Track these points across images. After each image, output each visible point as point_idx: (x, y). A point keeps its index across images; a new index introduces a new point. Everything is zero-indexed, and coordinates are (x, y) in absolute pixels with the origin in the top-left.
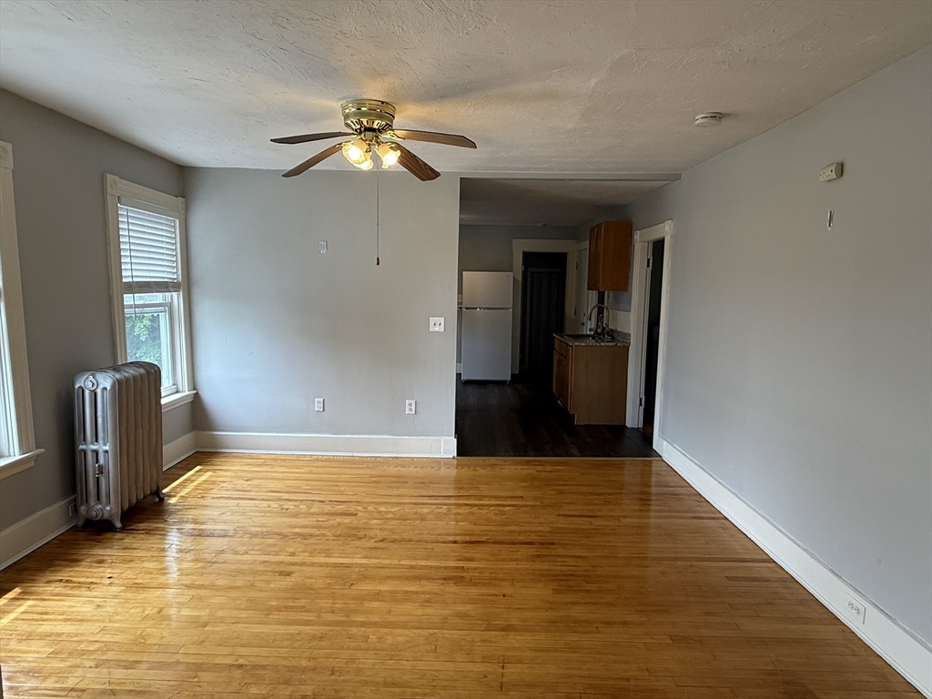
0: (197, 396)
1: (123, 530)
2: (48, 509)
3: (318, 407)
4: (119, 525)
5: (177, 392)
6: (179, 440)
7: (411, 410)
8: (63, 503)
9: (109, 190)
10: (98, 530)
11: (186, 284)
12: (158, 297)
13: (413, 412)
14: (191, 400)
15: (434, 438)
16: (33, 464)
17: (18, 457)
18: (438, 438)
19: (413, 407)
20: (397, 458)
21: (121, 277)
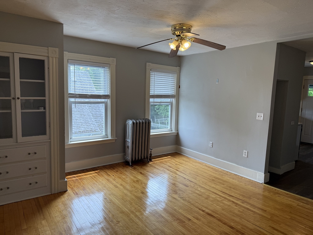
0: (178, 133)
1: (132, 166)
2: (118, 154)
3: (210, 145)
4: (131, 164)
5: (172, 131)
6: (169, 146)
7: (245, 155)
8: (122, 154)
9: (147, 67)
10: (126, 164)
11: (177, 96)
12: (168, 100)
13: (246, 156)
14: (176, 134)
15: (255, 171)
16: (114, 141)
17: (110, 138)
18: (256, 171)
19: (246, 154)
20: (236, 175)
21: (149, 94)
